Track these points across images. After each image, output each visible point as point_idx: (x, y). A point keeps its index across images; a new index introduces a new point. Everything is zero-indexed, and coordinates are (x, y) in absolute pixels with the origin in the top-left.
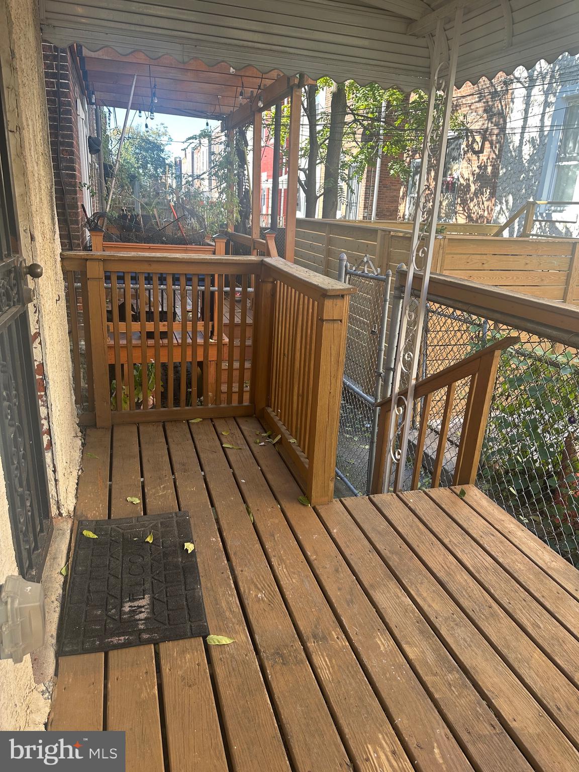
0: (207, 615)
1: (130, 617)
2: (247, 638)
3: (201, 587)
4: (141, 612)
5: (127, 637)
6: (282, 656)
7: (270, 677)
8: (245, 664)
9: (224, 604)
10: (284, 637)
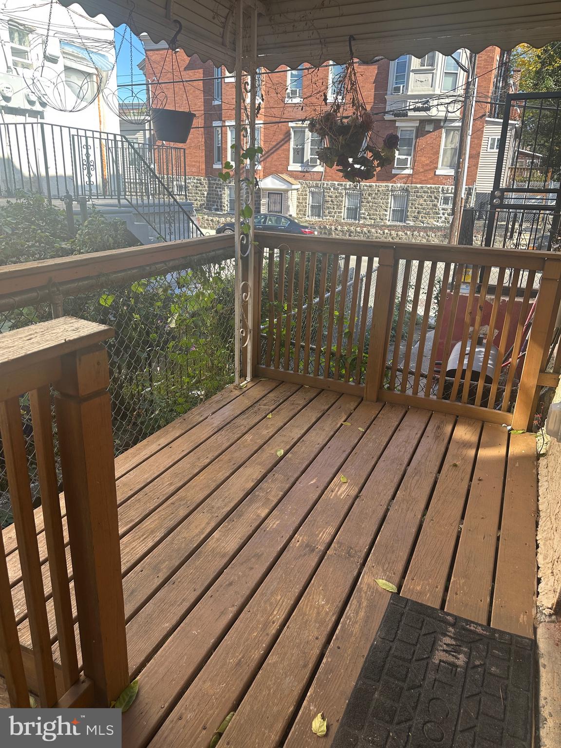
0: (384, 611)
1: (460, 646)
2: (363, 577)
3: (374, 641)
4: (447, 645)
5: (468, 626)
6: (348, 553)
7: (367, 547)
8: (379, 562)
9: (362, 614)
10: (335, 562)
